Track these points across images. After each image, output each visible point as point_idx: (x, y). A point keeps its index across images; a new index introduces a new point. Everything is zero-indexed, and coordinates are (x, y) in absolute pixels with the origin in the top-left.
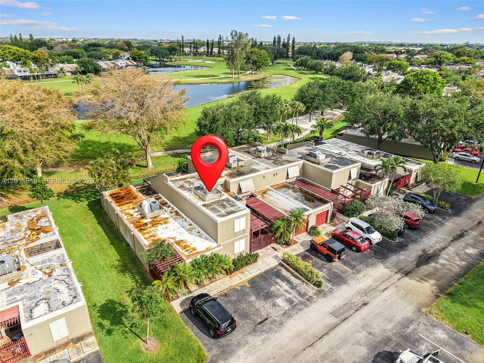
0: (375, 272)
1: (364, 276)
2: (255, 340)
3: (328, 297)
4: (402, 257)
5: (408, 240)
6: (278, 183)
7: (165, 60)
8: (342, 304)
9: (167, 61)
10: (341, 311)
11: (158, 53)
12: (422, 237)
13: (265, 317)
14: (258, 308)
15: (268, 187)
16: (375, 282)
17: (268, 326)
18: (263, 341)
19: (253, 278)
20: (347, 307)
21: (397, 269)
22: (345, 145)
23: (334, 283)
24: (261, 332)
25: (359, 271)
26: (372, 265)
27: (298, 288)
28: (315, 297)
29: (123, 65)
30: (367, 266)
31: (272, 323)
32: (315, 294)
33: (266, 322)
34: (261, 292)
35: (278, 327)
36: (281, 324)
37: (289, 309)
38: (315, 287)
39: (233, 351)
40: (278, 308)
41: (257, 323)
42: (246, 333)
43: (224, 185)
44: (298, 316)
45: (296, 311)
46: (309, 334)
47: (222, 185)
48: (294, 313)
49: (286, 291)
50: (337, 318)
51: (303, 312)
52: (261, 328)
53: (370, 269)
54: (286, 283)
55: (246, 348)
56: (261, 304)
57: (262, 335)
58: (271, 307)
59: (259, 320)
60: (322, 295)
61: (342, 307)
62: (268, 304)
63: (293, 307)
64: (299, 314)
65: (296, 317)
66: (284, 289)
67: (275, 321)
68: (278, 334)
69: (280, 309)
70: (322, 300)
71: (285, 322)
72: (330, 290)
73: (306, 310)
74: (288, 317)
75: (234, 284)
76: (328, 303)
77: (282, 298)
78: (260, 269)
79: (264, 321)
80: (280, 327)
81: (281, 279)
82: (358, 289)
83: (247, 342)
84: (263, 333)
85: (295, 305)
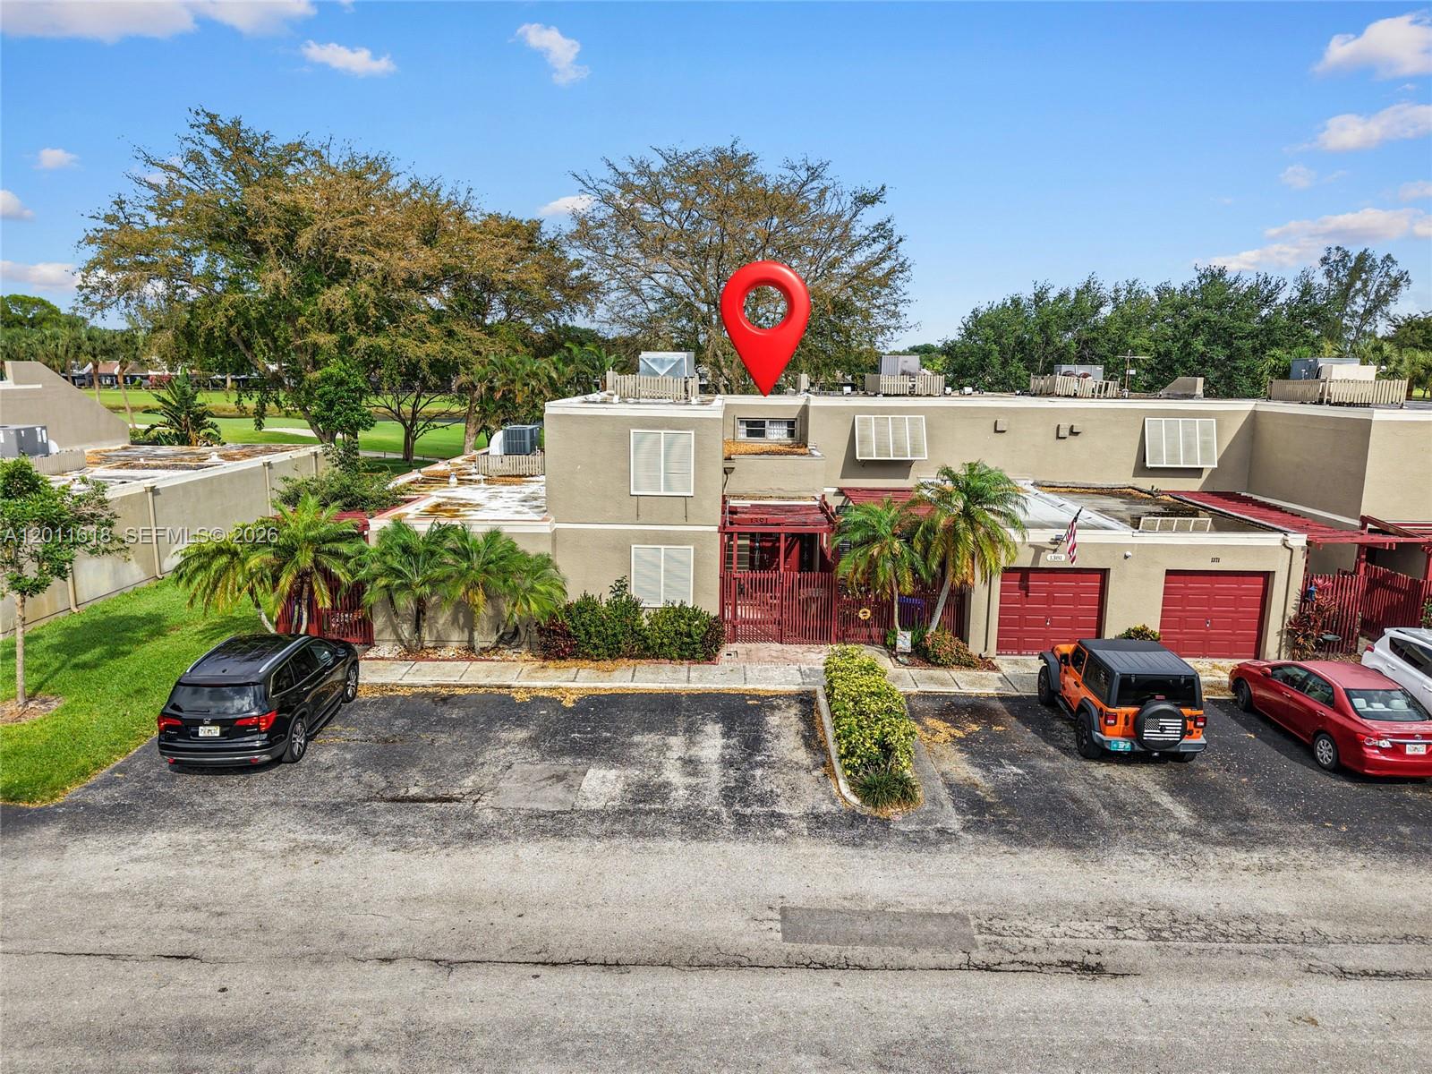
0: (1385, 880)
1: (1266, 869)
2: (277, 831)
3: (869, 853)
8: (916, 904)
10: (865, 928)
13: (456, 792)
14: (481, 760)
16: (1328, 917)
17: (409, 819)
18: (296, 849)
19: (624, 696)
20: (932, 928)
23: (1000, 822)
24: (352, 822)
26: (1400, 849)
27: (759, 772)
28: (799, 825)
31: (444, 818)
32: (817, 817)
33: (433, 805)
34: (579, 732)
35: (441, 840)
36: (470, 836)
37: (594, 812)
38: (854, 792)
39: (151, 823)
40: (558, 791)
41: (389, 795)
42: (293, 799)
43: (797, 425)
44: (599, 846)
45: (618, 827)
46: (526, 921)
47: (791, 423)
48: (595, 829)
49: (691, 761)
50: (785, 939)
51: (638, 845)
52: (374, 812)
53: (1357, 860)
54: (733, 741)
55: (200, 837)
56: (513, 759)
57: (336, 831)
58: (536, 777)
59: (413, 791)
60: (847, 834)
61: (897, 917)
62: (539, 767)
63: (621, 814)
64: (615, 842)
65: (582, 844)
66: (691, 752)
67: (470, 816)
68: (399, 856)
69: (561, 796)
70: (818, 850)
71: (501, 837)
72: (933, 835)
73: (669, 844)
74: (543, 832)
75: (525, 684)
76: (840, 870)
77: (634, 773)
78: (688, 681)
79: (431, 800)
80: (446, 844)
81: (731, 729)
82: (1133, 894)
83: (247, 823)
84: (352, 829)
85: (654, 811)
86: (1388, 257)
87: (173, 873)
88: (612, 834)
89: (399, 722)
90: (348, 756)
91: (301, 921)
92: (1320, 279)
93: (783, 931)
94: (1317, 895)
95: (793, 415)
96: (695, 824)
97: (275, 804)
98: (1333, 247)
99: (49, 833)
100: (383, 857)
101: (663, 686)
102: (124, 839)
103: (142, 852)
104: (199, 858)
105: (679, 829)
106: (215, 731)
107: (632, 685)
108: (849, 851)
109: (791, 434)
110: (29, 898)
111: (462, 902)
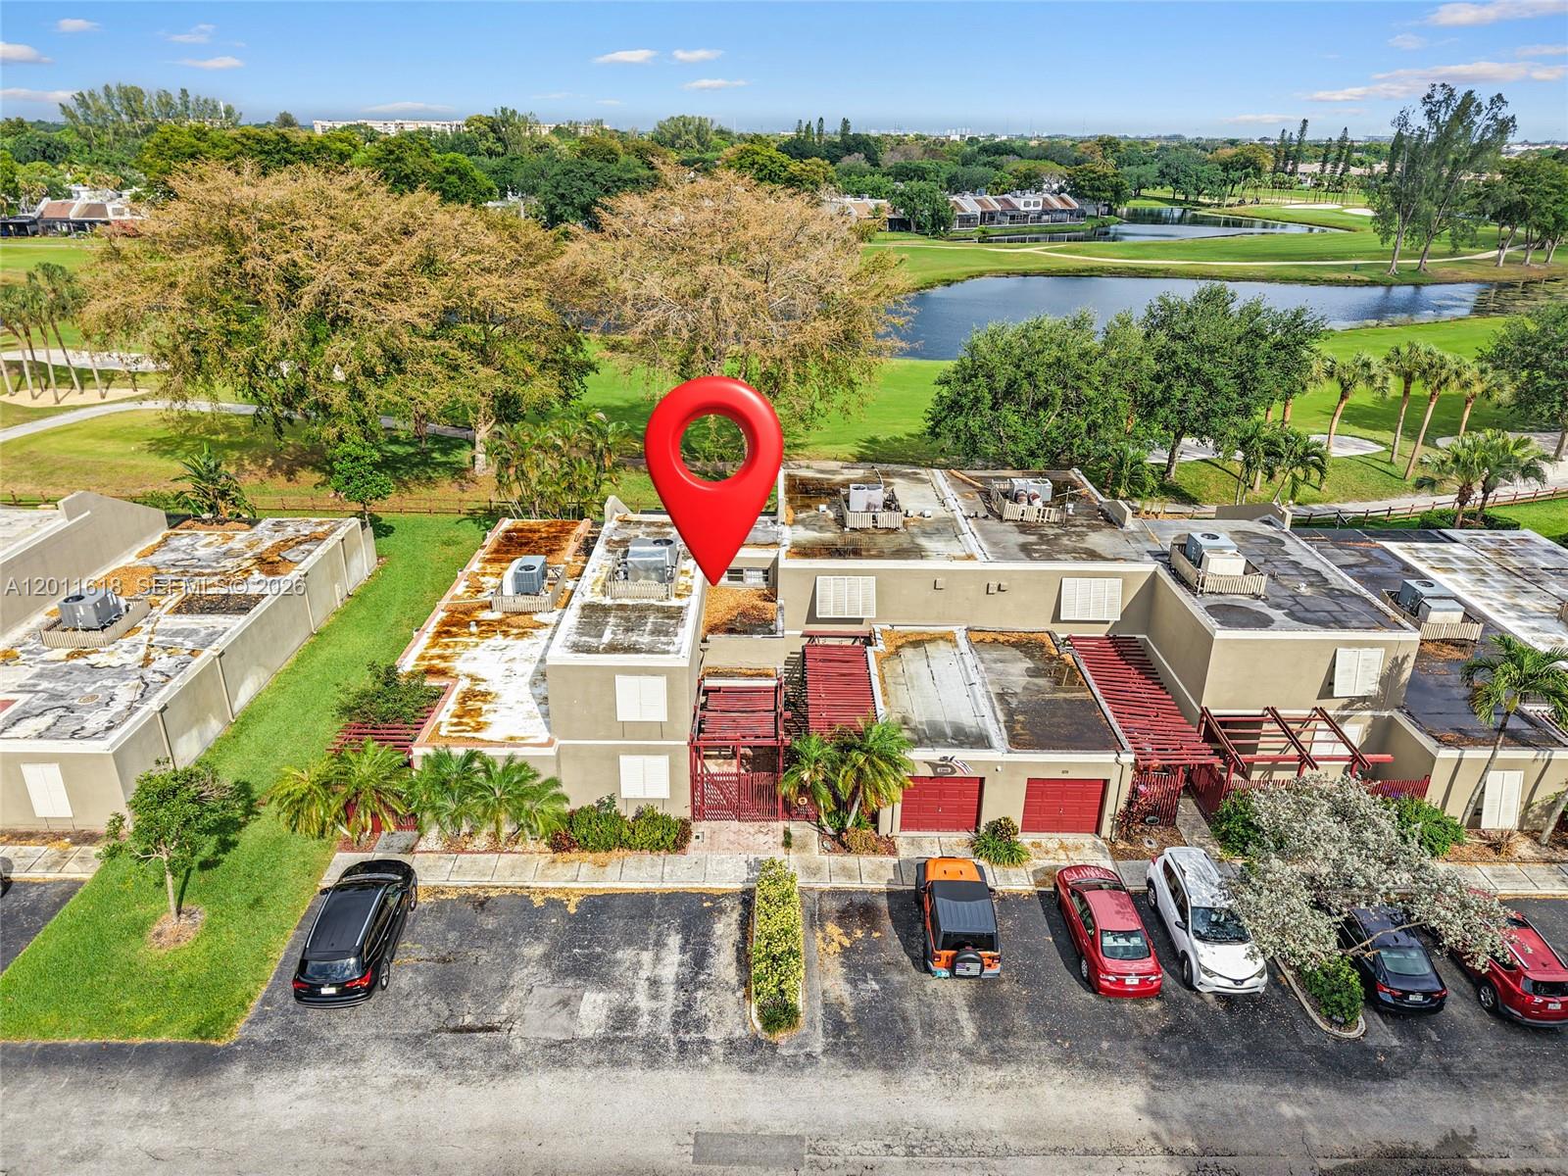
0: (1071, 1095)
1: (1002, 1086)
2: (383, 1066)
3: (758, 1078)
4: (1287, 1110)
5: (1426, 1058)
6: (1006, 627)
7: (1201, 199)
8: (777, 1127)
9: (1209, 206)
10: (742, 1150)
11: (1181, 176)
12: (1528, 1081)
13: (496, 1020)
14: (511, 983)
15: (955, 629)
16: (1017, 1132)
17: (467, 1051)
18: (398, 1084)
19: (613, 896)
20: (782, 1149)
21: (1198, 1138)
22: (1544, 565)
23: (848, 1044)
24: (430, 1055)
25: (998, 1057)
26: (1093, 1065)
27: (700, 994)
28: (718, 1051)
29: (1032, 208)
30: (1064, 1060)
31: (489, 1050)
32: (731, 1042)
33: (480, 1035)
34: (580, 947)
35: (489, 1073)
36: (507, 1068)
37: (587, 1041)
38: (760, 1018)
39: (300, 1060)
40: (562, 1019)
41: (451, 1025)
42: (390, 1032)
43: (771, 573)
44: (590, 1076)
45: (602, 1056)
46: (543, 1149)
47: (766, 572)
48: (588, 1058)
49: (655, 982)
50: (694, 1162)
51: (614, 1074)
52: (443, 1044)
53: (1061, 1076)
54: (687, 957)
55: (335, 1073)
56: (532, 980)
57: (421, 1065)
58: (549, 1003)
59: (468, 1020)
60: (748, 1059)
61: (763, 1141)
62: (551, 990)
63: (607, 1041)
64: (599, 1071)
65: (578, 1073)
66: (657, 972)
67: (506, 1047)
68: (463, 1090)
69: (565, 1024)
70: (727, 1077)
71: (529, 1070)
72: (802, 1060)
73: (633, 1074)
74: (554, 1063)
75: (540, 885)
76: (736, 1096)
77: (615, 996)
78: (662, 880)
79: (480, 1030)
80: (493, 1076)
81: (687, 941)
82: (909, 1116)
83: (362, 1058)
84: (431, 1062)
85: (625, 1038)
86: (1499, 96)
87: (325, 1111)
88: (598, 1063)
89: (452, 936)
90: (420, 980)
91: (411, 1152)
92: (1419, 120)
93: (694, 1155)
94: (1022, 1111)
95: (767, 566)
96: (652, 1052)
97: (378, 1037)
98: (1438, 83)
99: (237, 1071)
100: (455, 1091)
101: (642, 886)
102: (288, 1076)
103: (302, 1090)
104: (338, 1095)
105: (640, 1058)
106: (333, 991)
107: (620, 885)
108: (746, 1076)
109: (766, 579)
110: (244, 1136)
111: (504, 1133)
